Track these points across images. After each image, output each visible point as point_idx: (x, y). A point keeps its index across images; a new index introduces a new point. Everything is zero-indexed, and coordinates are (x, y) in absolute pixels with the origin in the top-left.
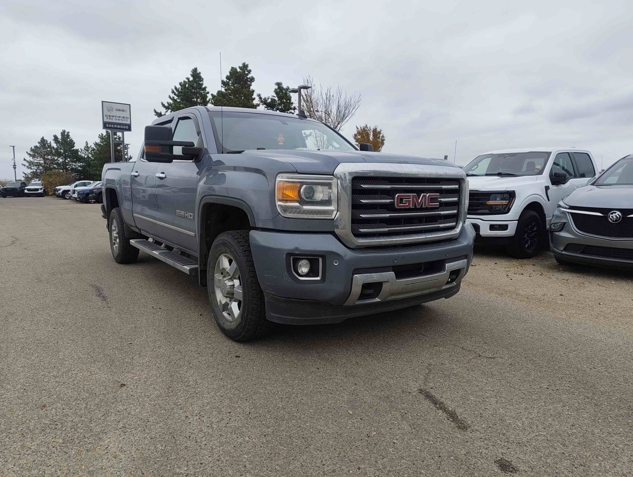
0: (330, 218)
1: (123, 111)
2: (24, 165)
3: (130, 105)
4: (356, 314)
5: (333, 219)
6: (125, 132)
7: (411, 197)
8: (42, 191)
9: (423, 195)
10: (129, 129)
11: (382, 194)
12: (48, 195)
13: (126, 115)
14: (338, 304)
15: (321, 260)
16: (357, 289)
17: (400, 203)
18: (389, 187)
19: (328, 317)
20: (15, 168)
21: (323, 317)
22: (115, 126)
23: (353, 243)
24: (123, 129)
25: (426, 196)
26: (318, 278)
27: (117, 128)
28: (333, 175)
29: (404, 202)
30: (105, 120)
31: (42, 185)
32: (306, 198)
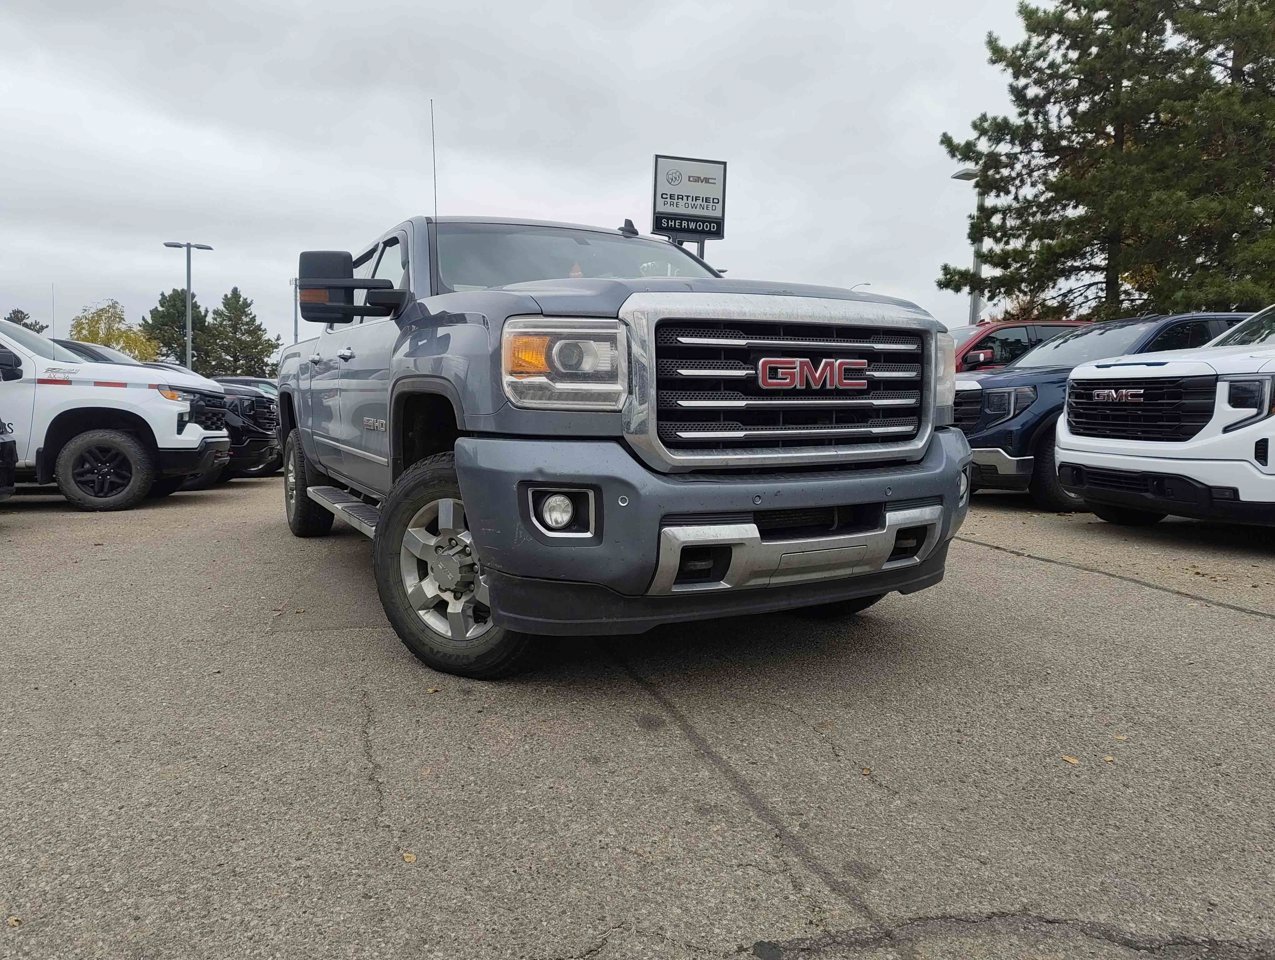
0: (616, 408)
1: (707, 180)
3: (725, 164)
4: (678, 616)
5: (620, 411)
6: (707, 242)
7: (798, 364)
9: (826, 364)
10: (718, 234)
11: (729, 359)
13: (712, 191)
14: (634, 589)
15: (591, 494)
16: (670, 560)
17: (770, 378)
18: (742, 342)
19: (615, 620)
21: (604, 620)
22: (684, 224)
23: (663, 461)
24: (703, 232)
25: (832, 363)
26: (588, 535)
27: (688, 231)
28: (617, 318)
29: (780, 376)
30: (658, 209)
32: (564, 365)
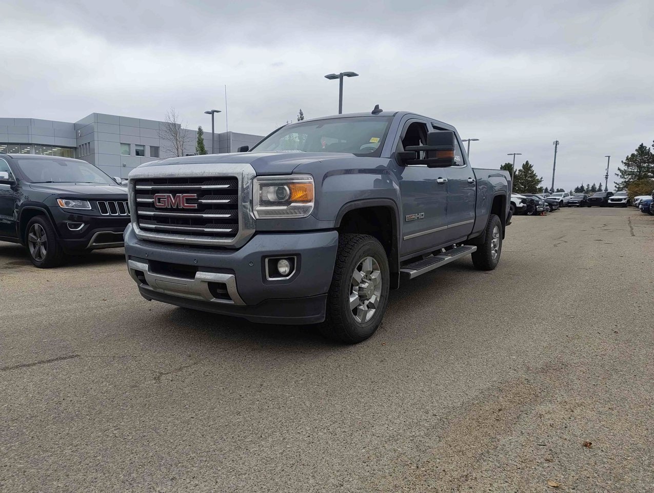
2: (618, 175)
8: (626, 201)
9: (177, 196)
11: (151, 194)
12: (632, 206)
17: (158, 203)
18: (151, 187)
20: (607, 178)
25: (180, 196)
29: (161, 202)
31: (628, 195)
